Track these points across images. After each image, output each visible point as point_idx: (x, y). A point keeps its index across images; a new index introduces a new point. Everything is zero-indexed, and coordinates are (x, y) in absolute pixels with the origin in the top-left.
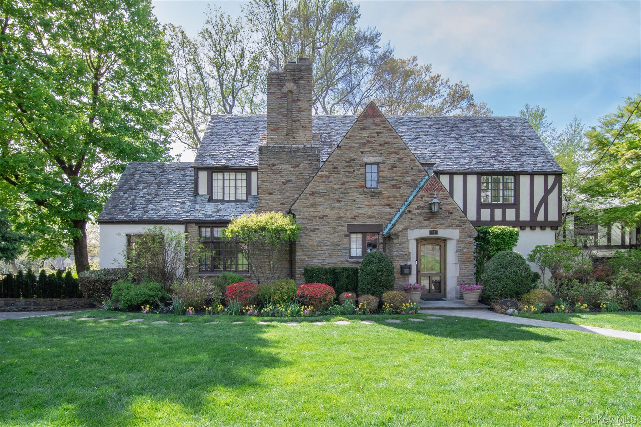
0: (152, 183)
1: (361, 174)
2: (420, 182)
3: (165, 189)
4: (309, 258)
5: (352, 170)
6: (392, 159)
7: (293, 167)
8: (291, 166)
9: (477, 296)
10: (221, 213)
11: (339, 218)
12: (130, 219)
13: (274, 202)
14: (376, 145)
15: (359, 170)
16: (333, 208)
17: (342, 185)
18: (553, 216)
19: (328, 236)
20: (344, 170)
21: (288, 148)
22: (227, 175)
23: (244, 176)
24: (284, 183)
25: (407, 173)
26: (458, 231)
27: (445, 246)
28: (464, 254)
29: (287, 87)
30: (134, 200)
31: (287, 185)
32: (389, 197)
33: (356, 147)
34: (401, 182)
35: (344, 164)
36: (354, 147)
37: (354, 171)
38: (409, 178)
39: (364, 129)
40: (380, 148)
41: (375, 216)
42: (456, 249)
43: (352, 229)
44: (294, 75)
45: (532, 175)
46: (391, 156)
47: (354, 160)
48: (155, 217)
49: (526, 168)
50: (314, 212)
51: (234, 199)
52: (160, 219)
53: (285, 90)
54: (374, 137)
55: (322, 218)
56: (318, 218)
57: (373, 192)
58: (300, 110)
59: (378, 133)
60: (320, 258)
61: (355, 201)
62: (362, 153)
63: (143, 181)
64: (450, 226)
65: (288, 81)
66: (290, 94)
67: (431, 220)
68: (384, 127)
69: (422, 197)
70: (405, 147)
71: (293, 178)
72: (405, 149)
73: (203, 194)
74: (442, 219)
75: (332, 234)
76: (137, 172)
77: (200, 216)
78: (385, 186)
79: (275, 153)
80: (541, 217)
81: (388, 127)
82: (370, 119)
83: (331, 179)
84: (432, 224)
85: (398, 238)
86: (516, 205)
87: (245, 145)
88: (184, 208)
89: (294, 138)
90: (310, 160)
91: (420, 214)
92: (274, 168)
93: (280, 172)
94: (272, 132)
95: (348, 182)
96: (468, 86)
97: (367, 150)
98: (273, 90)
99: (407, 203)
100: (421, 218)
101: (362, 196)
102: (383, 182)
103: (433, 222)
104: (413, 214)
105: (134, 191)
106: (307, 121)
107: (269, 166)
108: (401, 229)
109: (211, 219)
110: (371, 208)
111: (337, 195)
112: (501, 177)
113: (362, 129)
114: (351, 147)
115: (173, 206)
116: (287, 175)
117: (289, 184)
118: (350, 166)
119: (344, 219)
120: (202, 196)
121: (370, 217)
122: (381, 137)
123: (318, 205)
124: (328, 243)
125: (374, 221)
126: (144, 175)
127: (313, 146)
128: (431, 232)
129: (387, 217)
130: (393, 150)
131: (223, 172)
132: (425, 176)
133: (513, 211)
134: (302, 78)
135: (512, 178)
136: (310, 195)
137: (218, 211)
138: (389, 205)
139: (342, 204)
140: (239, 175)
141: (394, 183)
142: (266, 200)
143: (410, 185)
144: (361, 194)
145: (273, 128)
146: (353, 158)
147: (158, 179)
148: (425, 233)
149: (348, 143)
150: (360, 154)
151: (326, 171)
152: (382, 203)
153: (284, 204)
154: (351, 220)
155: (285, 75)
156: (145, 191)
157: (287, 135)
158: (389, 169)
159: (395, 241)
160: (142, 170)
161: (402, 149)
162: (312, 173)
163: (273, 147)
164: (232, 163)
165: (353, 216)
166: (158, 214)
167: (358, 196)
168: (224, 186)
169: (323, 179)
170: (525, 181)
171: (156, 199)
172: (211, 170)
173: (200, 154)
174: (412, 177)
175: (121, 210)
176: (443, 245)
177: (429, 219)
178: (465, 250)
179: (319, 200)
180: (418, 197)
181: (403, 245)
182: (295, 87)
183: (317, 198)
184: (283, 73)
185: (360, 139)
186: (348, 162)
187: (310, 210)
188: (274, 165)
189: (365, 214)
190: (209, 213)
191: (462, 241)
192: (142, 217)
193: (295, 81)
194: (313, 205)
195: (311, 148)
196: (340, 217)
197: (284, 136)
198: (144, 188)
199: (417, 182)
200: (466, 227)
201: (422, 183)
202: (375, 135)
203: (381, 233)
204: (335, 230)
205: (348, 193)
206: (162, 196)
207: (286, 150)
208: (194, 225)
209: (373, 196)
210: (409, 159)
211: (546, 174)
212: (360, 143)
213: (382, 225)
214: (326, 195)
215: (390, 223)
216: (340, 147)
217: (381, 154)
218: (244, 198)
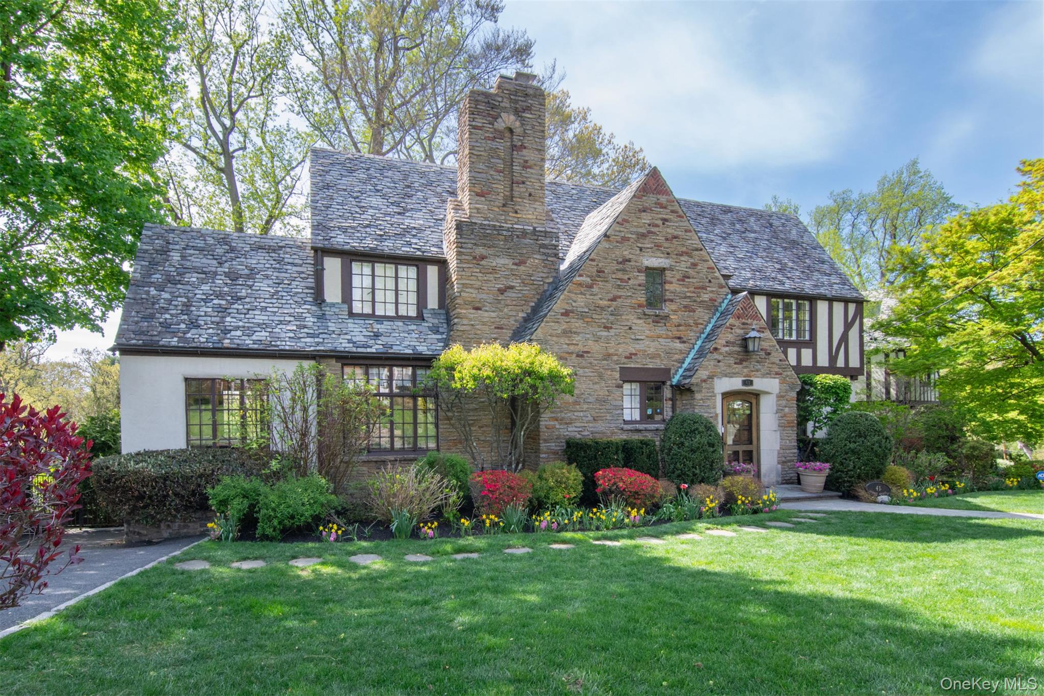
0: (216, 273)
1: (640, 285)
2: (720, 303)
3: (251, 287)
4: (561, 424)
5: (626, 277)
6: (683, 265)
7: (516, 264)
8: (511, 261)
9: (823, 479)
10: (383, 340)
11: (607, 356)
12: (194, 345)
13: (484, 324)
14: (660, 239)
15: (636, 278)
16: (597, 339)
17: (611, 300)
18: (854, 362)
19: (591, 386)
20: (614, 276)
21: (508, 230)
22: (379, 268)
23: (412, 272)
24: (502, 291)
25: (704, 288)
26: (777, 381)
27: (758, 404)
28: (785, 416)
29: (504, 122)
30: (187, 305)
31: (506, 294)
32: (679, 325)
33: (632, 240)
34: (695, 301)
35: (615, 266)
36: (628, 239)
37: (629, 279)
38: (706, 296)
39: (644, 211)
40: (666, 245)
41: (659, 355)
42: (775, 409)
43: (627, 376)
44: (516, 102)
45: (831, 300)
46: (682, 258)
47: (629, 261)
48: (249, 342)
49: (822, 291)
50: (568, 345)
51: (393, 314)
52: (261, 347)
53: (500, 125)
54: (657, 226)
55: (582, 356)
56: (574, 355)
57: (657, 316)
58: (526, 165)
59: (665, 220)
60: (578, 425)
61: (630, 328)
62: (641, 250)
63: (194, 268)
64: (768, 374)
65: (505, 110)
66: (507, 134)
67: (745, 364)
68: (672, 211)
69: (731, 327)
70: (700, 246)
71: (516, 283)
72: (701, 250)
73: (335, 301)
74: (758, 362)
75: (596, 383)
76: (171, 247)
77: (343, 345)
78: (674, 307)
79: (486, 236)
80: (840, 363)
81: (677, 212)
82: (651, 195)
83: (595, 289)
84: (745, 370)
85: (700, 391)
86: (812, 343)
87: (399, 214)
88: (305, 327)
89: (516, 212)
90: (544, 254)
91: (730, 354)
92: (483, 262)
93: (494, 270)
94: (478, 198)
95: (620, 297)
96: (641, 150)
97: (649, 246)
98: (479, 122)
99: (703, 336)
100: (732, 361)
101: (641, 321)
102: (672, 301)
103: (746, 367)
104: (721, 354)
105: (179, 286)
106: (537, 185)
107: (475, 258)
108: (705, 377)
109: (369, 350)
110: (654, 341)
111: (605, 318)
112: (793, 302)
113: (640, 211)
114: (625, 239)
115: (281, 323)
116: (506, 277)
117: (510, 294)
118: (624, 270)
119: (615, 358)
120: (333, 305)
121: (653, 357)
122: (668, 227)
123: (575, 333)
124: (591, 399)
125: (657, 364)
126: (191, 255)
127: (548, 230)
128: (745, 383)
129: (677, 357)
130: (684, 249)
131: (373, 262)
132: (726, 295)
133: (810, 351)
134: (528, 109)
135: (807, 303)
136: (562, 314)
137: (377, 335)
138: (679, 338)
139: (612, 332)
140: (403, 270)
141: (686, 302)
142: (470, 320)
143: (708, 308)
144: (640, 318)
145: (480, 192)
146: (627, 257)
147: (227, 265)
148: (736, 384)
149: (620, 231)
150: (638, 252)
151: (588, 276)
152: (670, 333)
153: (502, 328)
154: (626, 360)
155: (500, 99)
156: (205, 288)
157: (504, 205)
158: (678, 280)
159: (698, 396)
160: (183, 244)
161: (697, 250)
162: (547, 277)
163: (481, 224)
164: (387, 246)
165: (627, 354)
166: (254, 338)
167: (635, 321)
168: (373, 289)
169: (582, 289)
170: (822, 307)
171: (236, 306)
172: (350, 256)
173: (319, 224)
174: (711, 295)
175: (166, 325)
176: (754, 402)
177: (740, 362)
178: (787, 410)
179: (577, 324)
180: (727, 328)
181: (708, 403)
182: (518, 124)
183: (573, 320)
184: (496, 95)
185: (637, 227)
186: (621, 263)
187: (562, 340)
188: (483, 258)
189: (645, 351)
190: (359, 338)
191: (783, 397)
192: (220, 341)
193: (517, 112)
194: (567, 333)
195: (546, 232)
196: (609, 355)
197: (499, 207)
198: (202, 282)
199: (716, 304)
200: (787, 376)
201: (724, 305)
202: (660, 222)
203: (669, 383)
204: (601, 376)
205: (621, 315)
206: (248, 300)
207: (505, 233)
208: (333, 362)
209: (657, 322)
210: (706, 265)
211: (846, 301)
212: (637, 234)
213: (669, 370)
214: (587, 317)
215: (681, 367)
216: (608, 237)
217: (668, 254)
218: (413, 312)
